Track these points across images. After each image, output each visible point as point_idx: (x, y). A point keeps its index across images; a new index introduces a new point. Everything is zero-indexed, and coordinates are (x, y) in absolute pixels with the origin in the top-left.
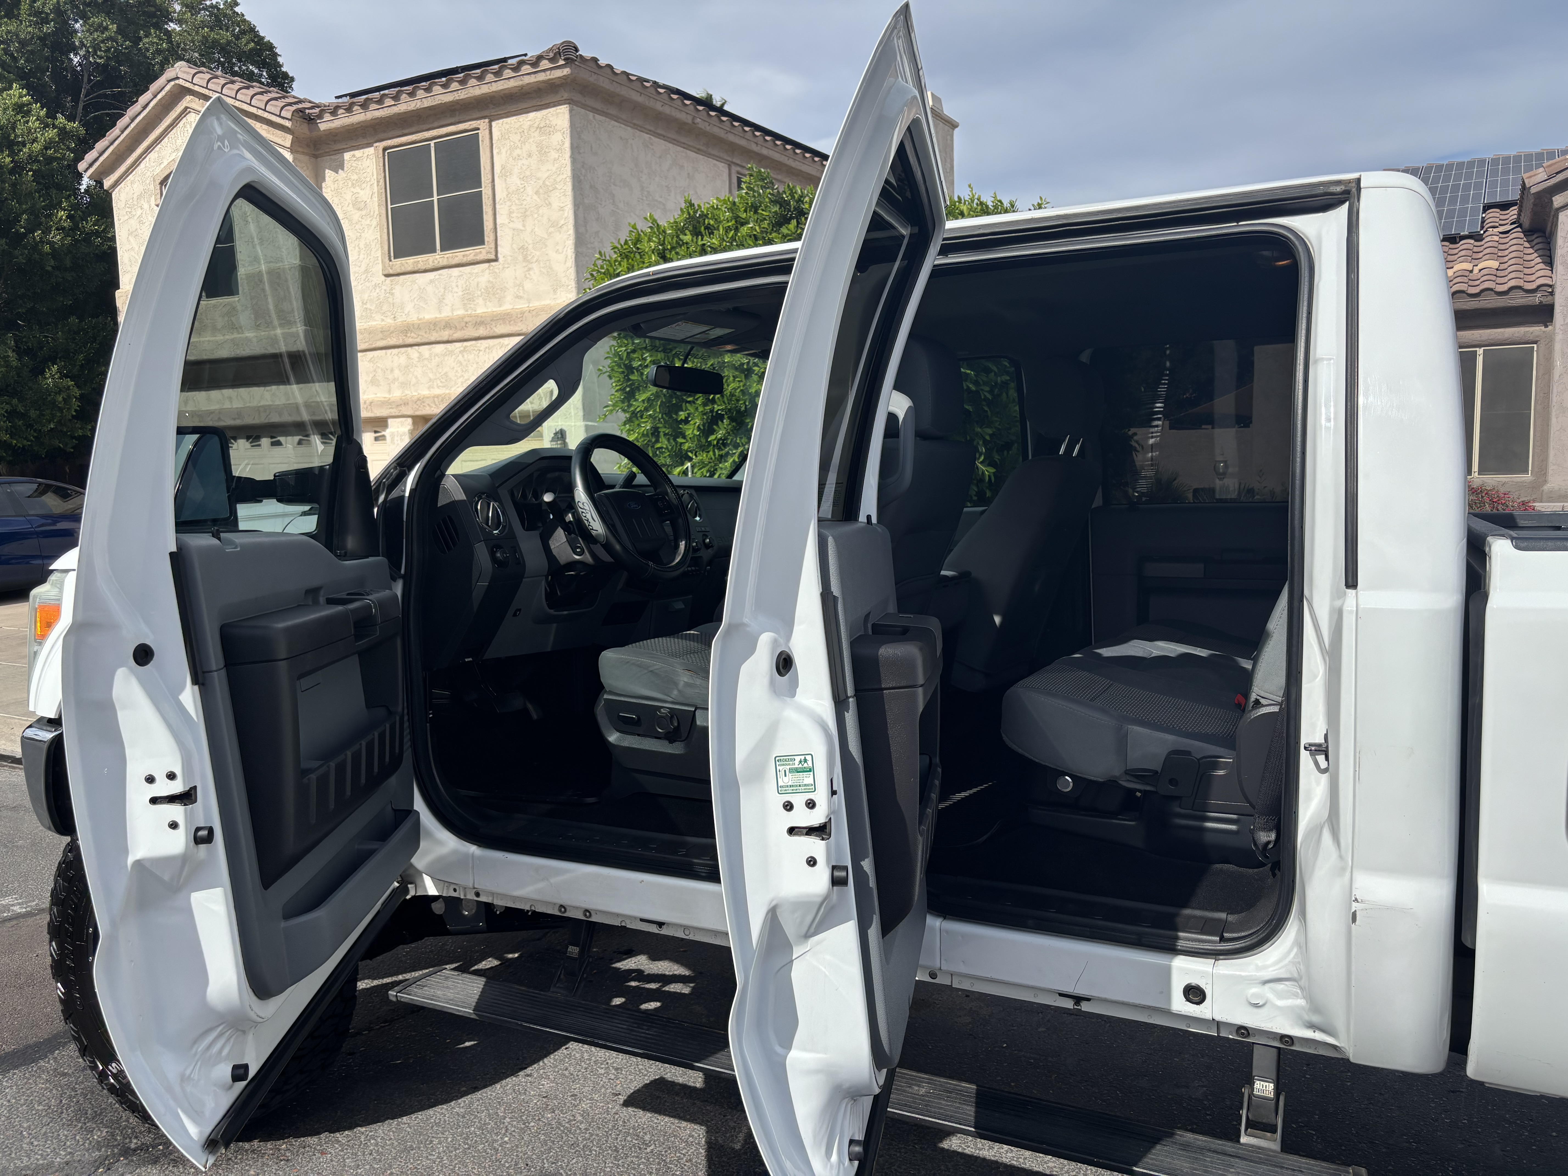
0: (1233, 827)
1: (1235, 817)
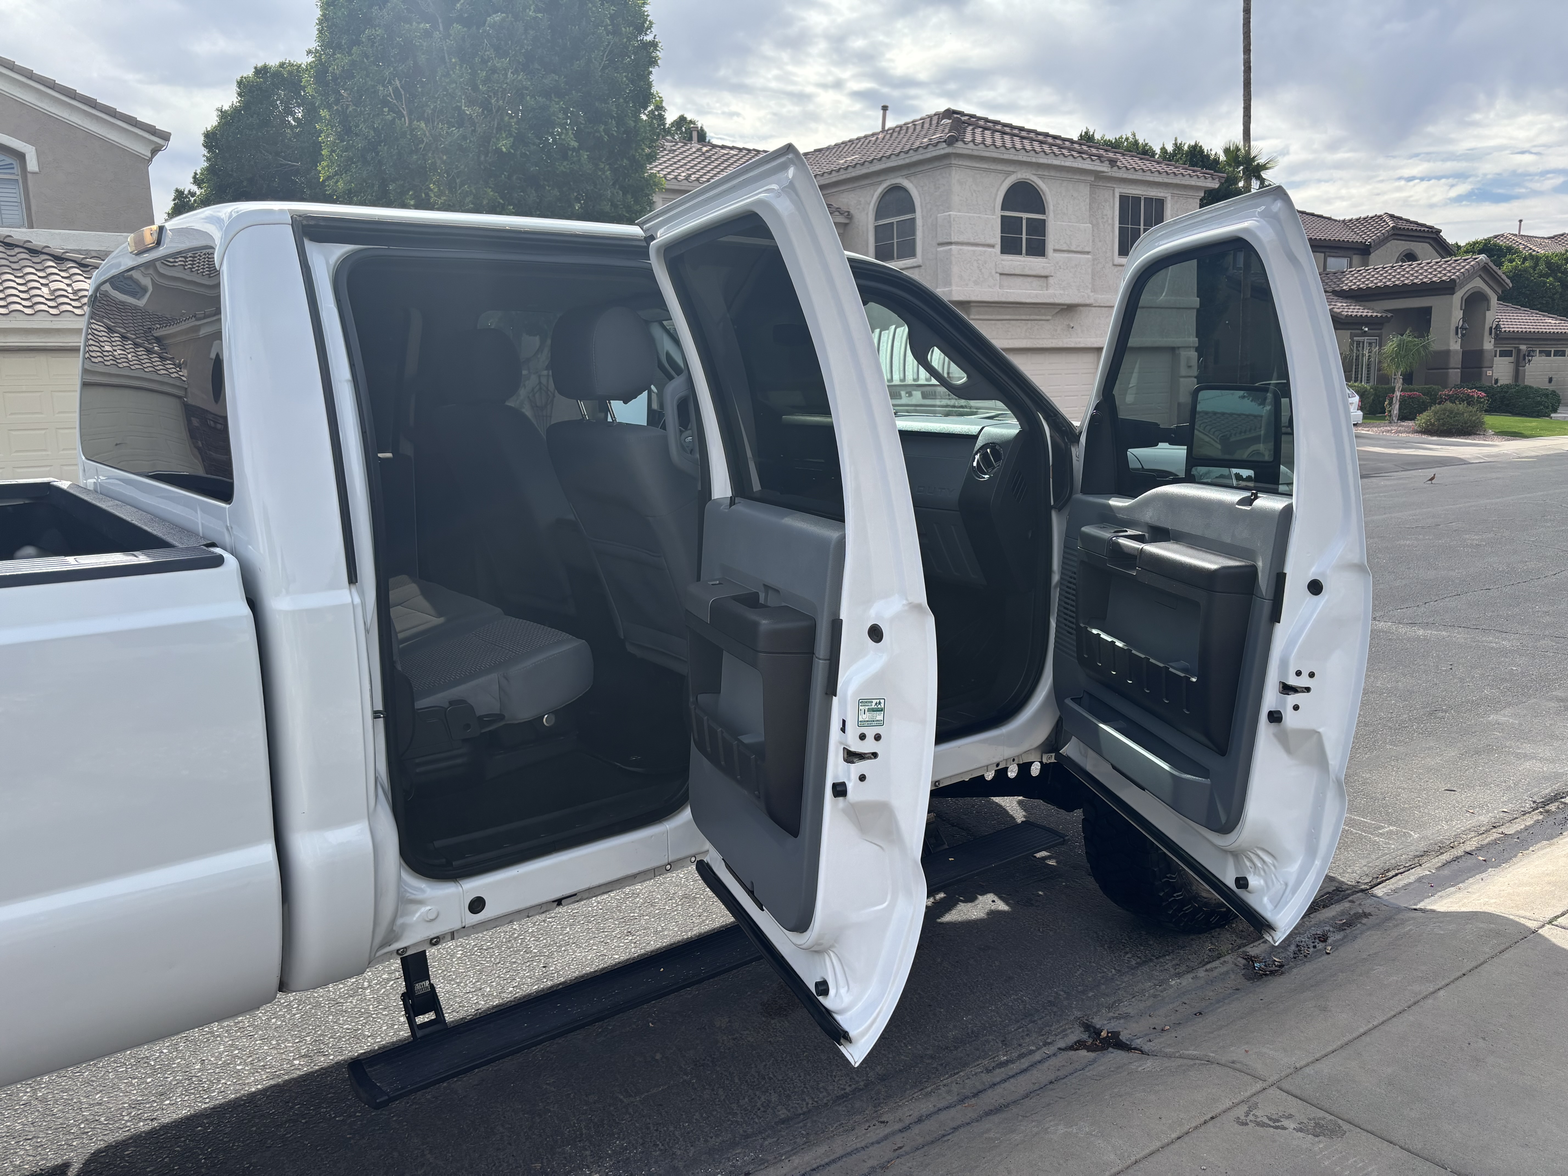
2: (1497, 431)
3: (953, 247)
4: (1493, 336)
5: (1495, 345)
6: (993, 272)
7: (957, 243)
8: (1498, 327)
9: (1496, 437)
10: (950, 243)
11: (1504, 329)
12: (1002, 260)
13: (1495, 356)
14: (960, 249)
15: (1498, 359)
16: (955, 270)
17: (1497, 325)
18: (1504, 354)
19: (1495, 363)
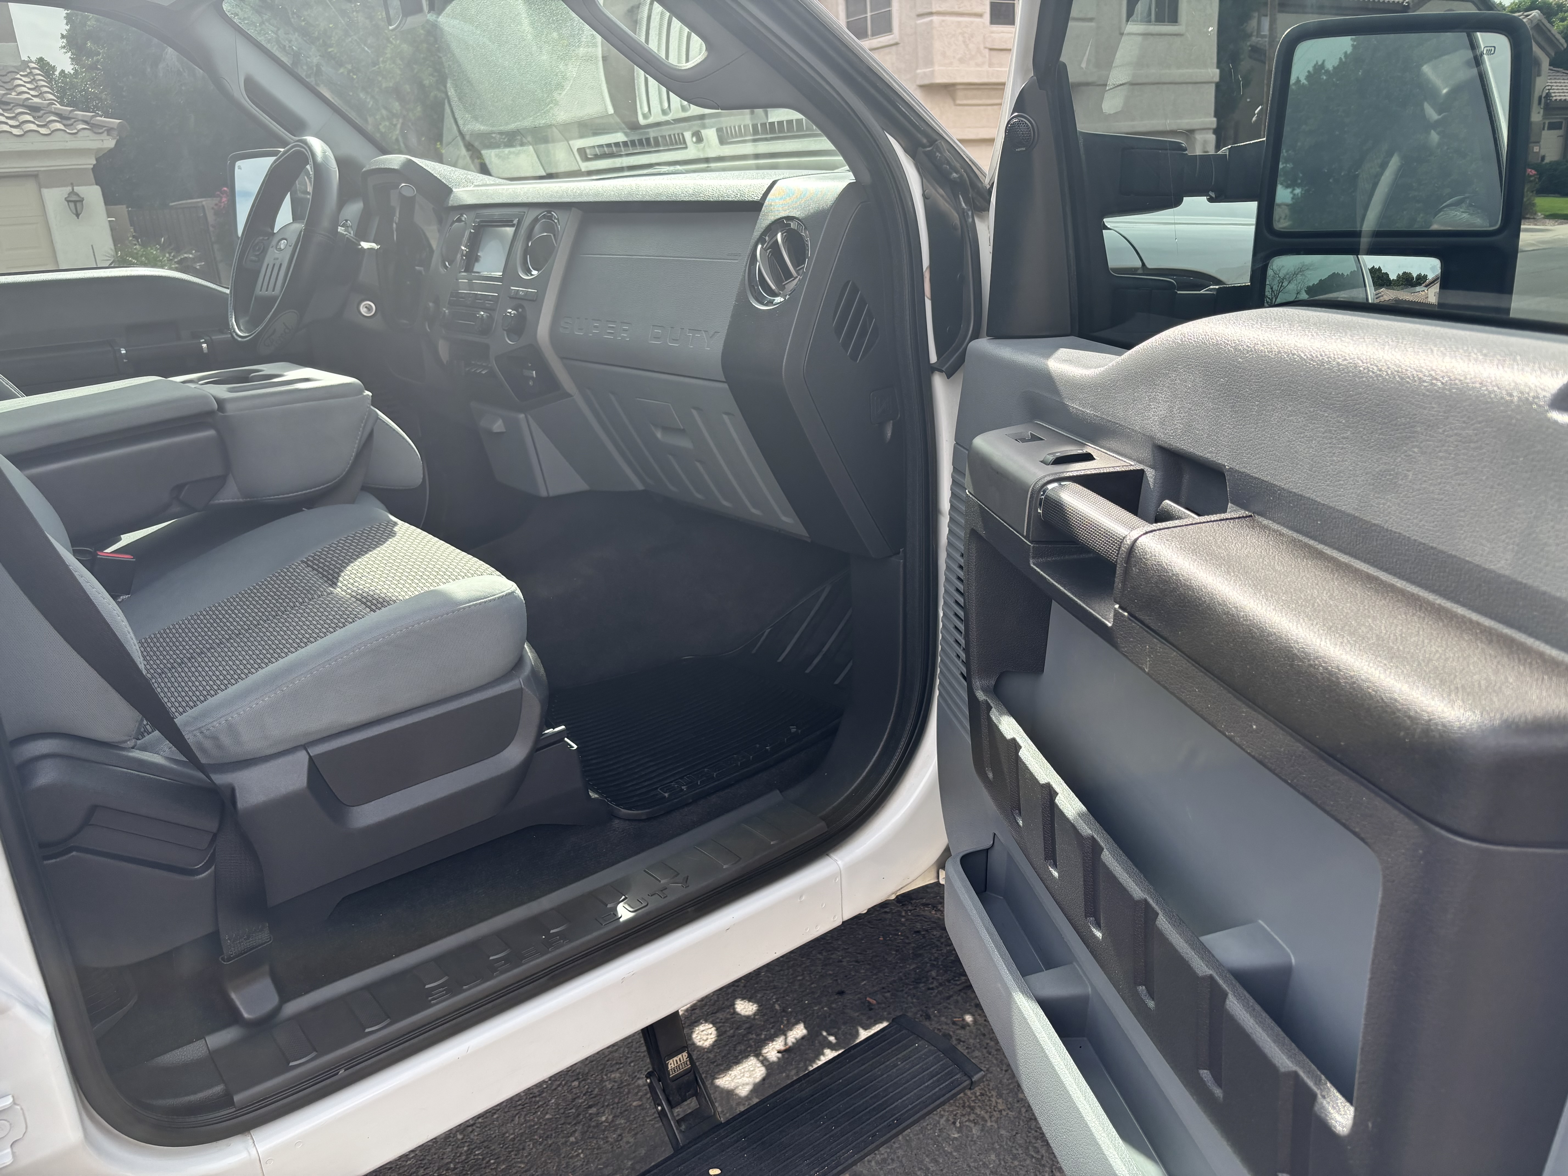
2: (1547, 213)
3: (935, 18)
4: (1542, 106)
5: (1545, 116)
6: (982, 47)
7: (938, 13)
8: (1548, 95)
9: (1547, 221)
10: (931, 14)
11: (1555, 98)
12: (992, 32)
13: (1544, 129)
14: (943, 21)
15: (1546, 134)
16: (937, 45)
17: (1547, 94)
18: (1552, 126)
19: (1543, 137)
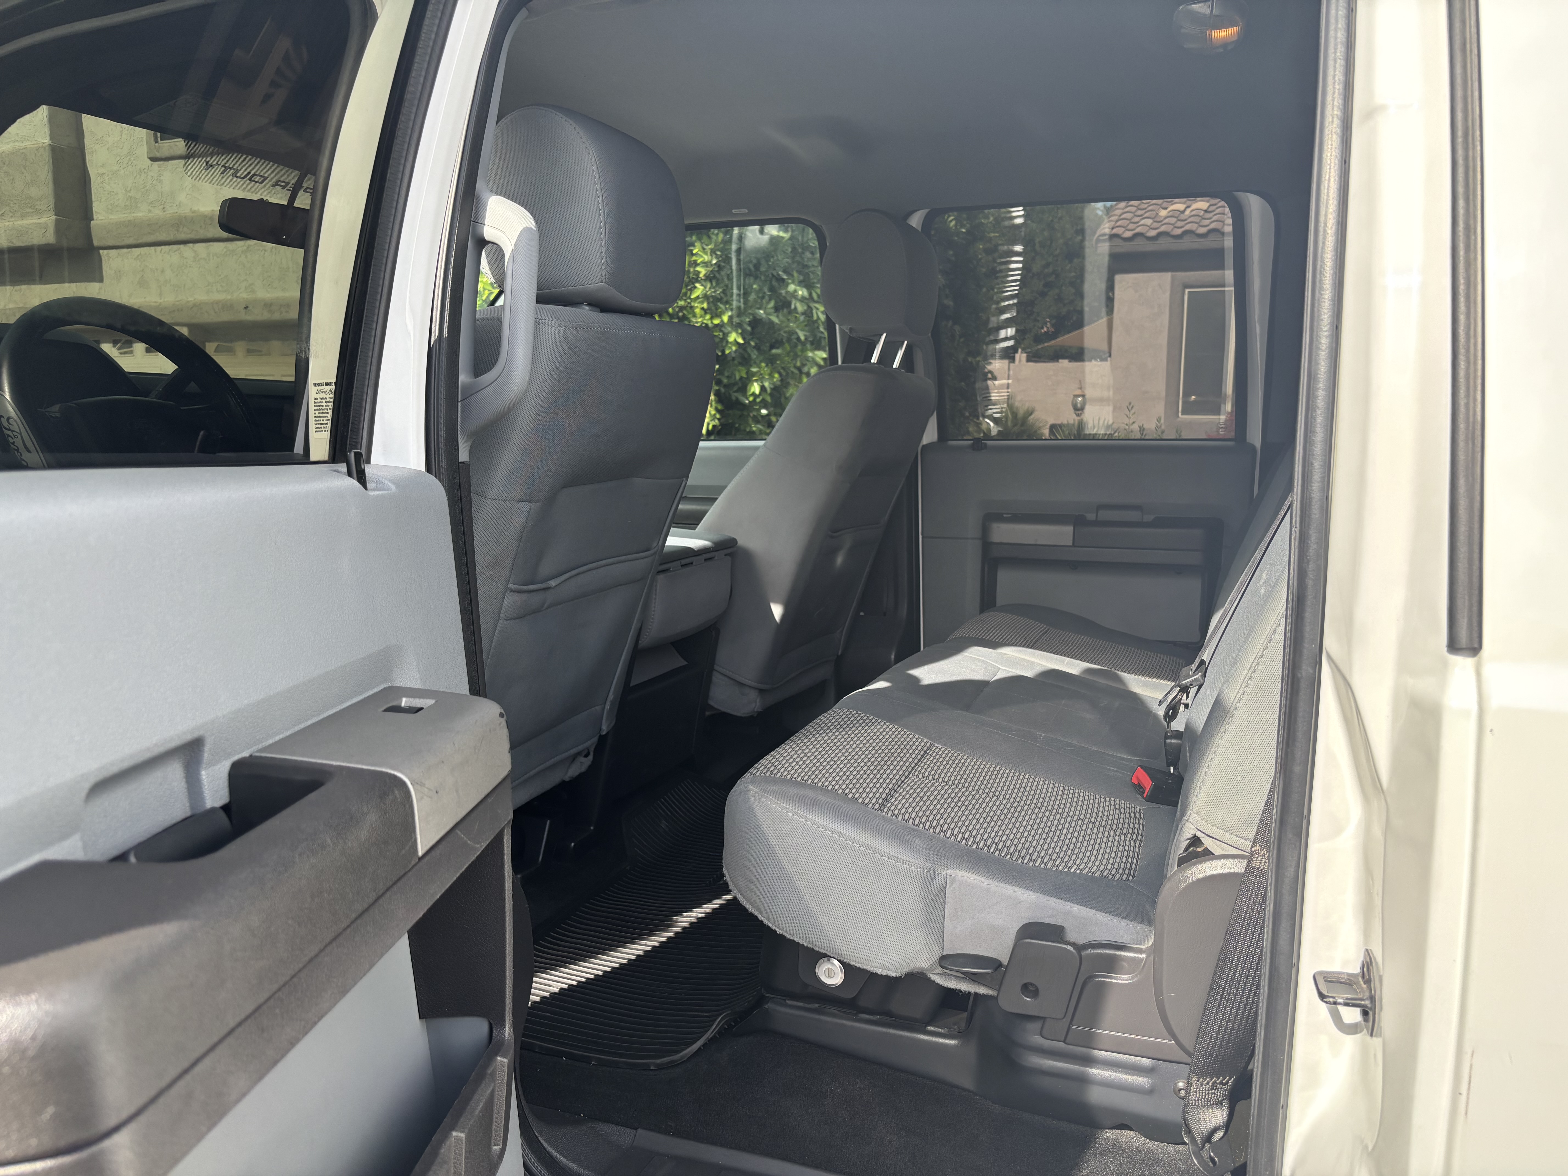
0: (1142, 1081)
1: (1146, 1062)
